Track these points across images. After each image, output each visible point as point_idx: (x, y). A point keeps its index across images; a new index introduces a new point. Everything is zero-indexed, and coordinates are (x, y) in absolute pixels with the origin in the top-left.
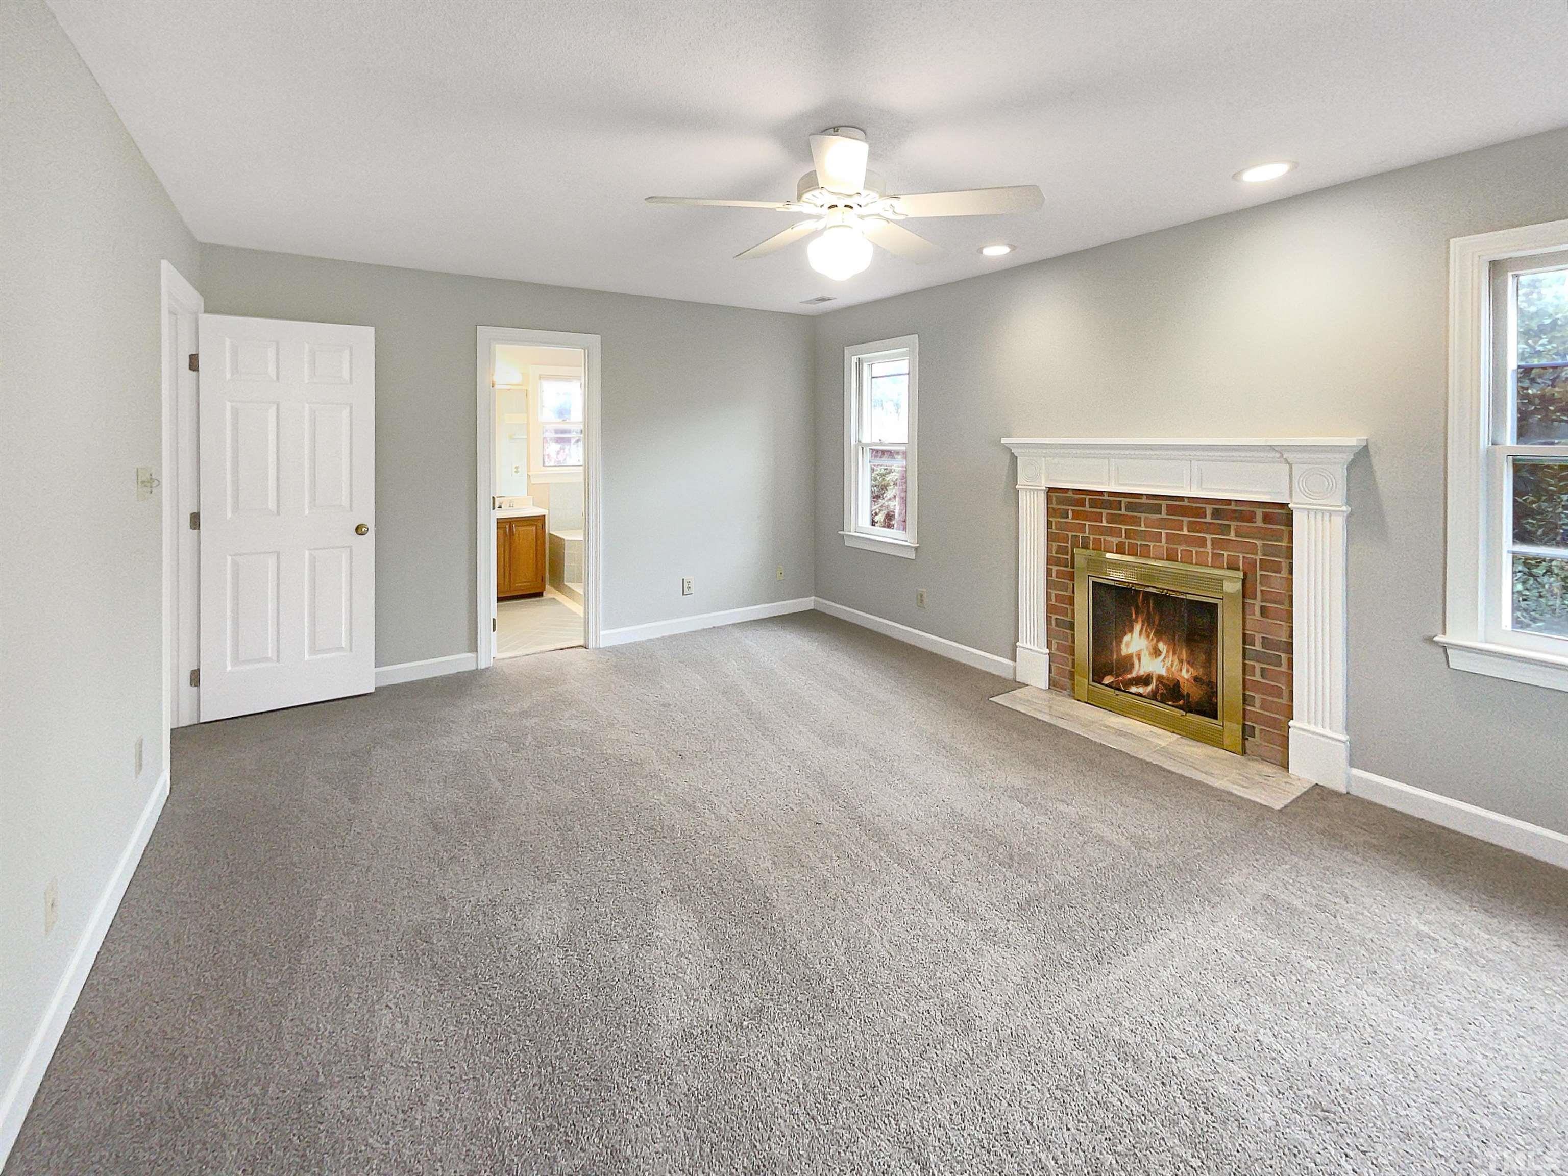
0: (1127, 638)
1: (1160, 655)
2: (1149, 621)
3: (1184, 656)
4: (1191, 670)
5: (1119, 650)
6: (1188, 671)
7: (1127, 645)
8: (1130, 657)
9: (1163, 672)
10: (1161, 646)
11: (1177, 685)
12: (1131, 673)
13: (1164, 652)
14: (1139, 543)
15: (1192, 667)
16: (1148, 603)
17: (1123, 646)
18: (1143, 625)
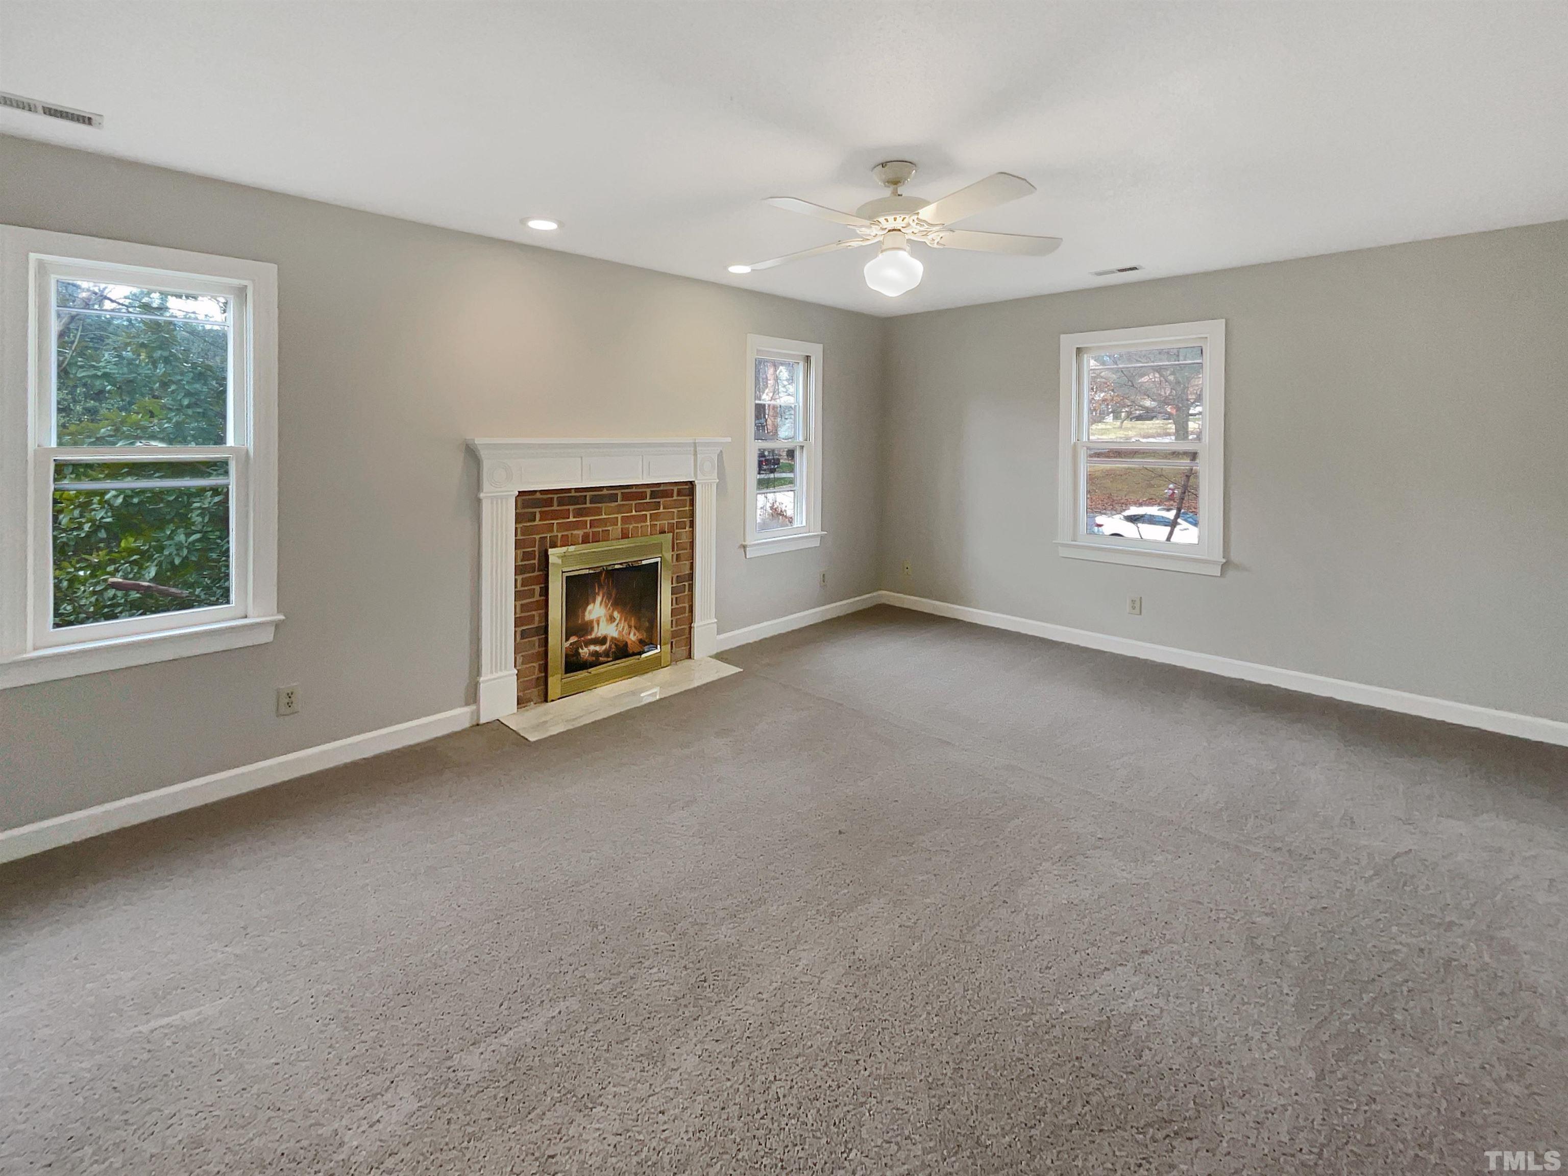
0: (590, 607)
1: (614, 621)
2: (608, 596)
3: (633, 623)
4: (637, 634)
5: (584, 616)
6: (635, 635)
7: (590, 612)
8: (592, 621)
9: (615, 634)
10: (616, 614)
11: (626, 644)
12: (591, 635)
13: (618, 619)
14: (600, 530)
15: (638, 632)
16: (608, 582)
17: (587, 613)
18: (603, 597)
